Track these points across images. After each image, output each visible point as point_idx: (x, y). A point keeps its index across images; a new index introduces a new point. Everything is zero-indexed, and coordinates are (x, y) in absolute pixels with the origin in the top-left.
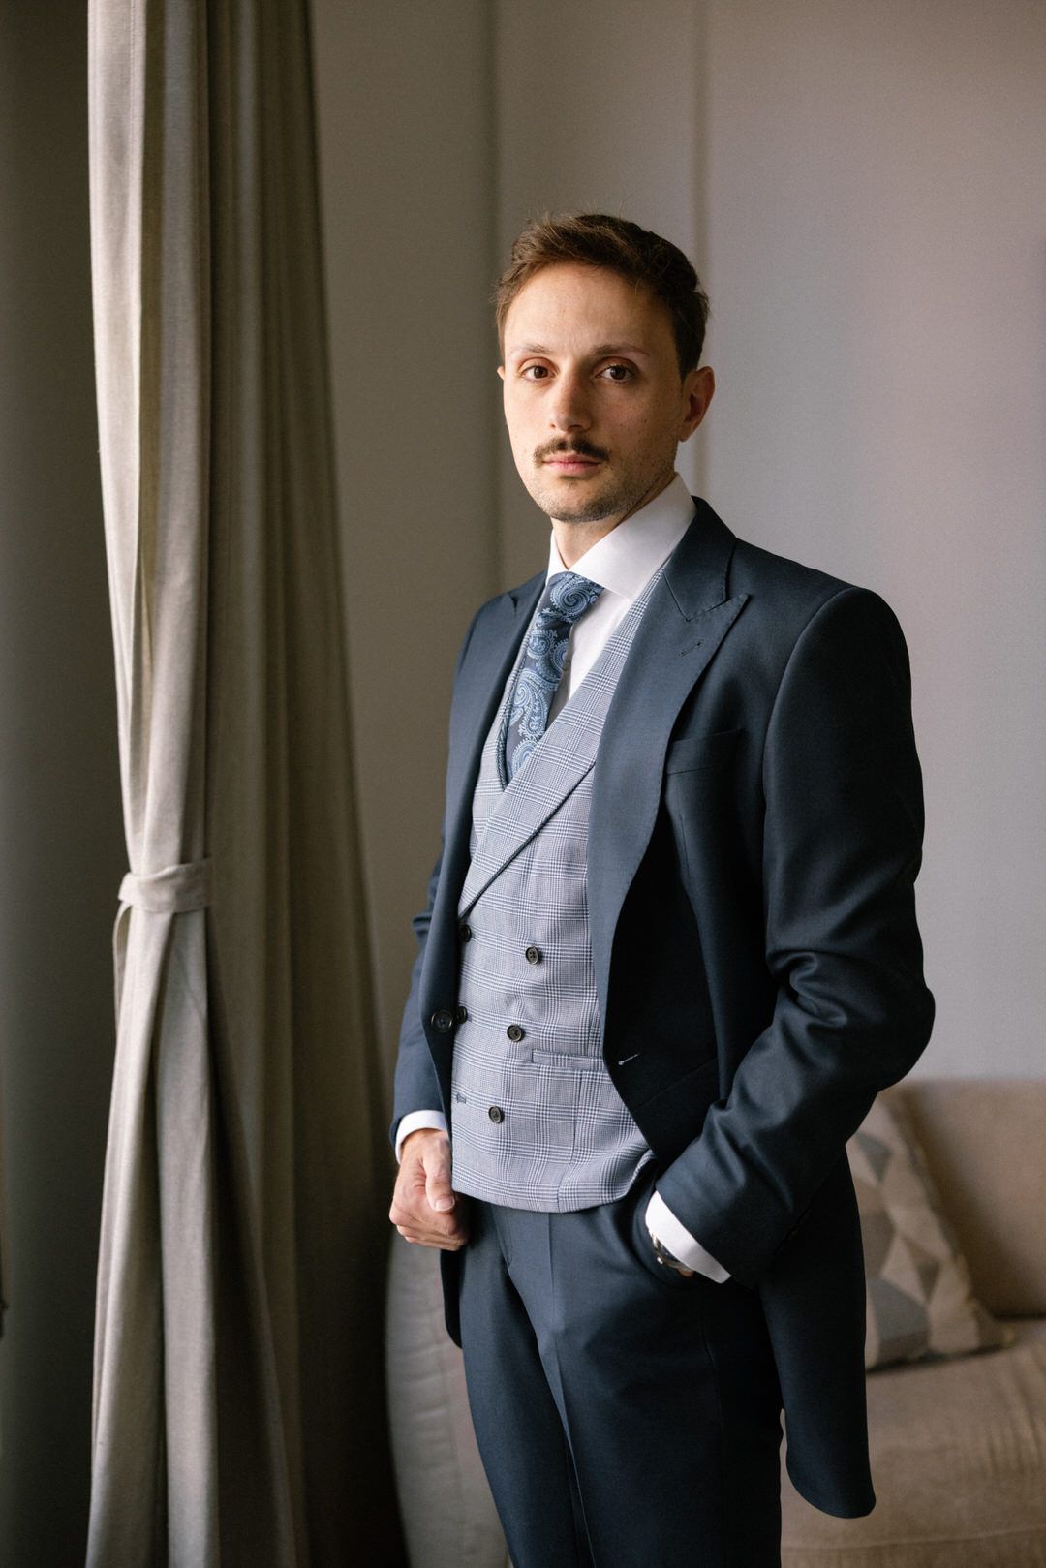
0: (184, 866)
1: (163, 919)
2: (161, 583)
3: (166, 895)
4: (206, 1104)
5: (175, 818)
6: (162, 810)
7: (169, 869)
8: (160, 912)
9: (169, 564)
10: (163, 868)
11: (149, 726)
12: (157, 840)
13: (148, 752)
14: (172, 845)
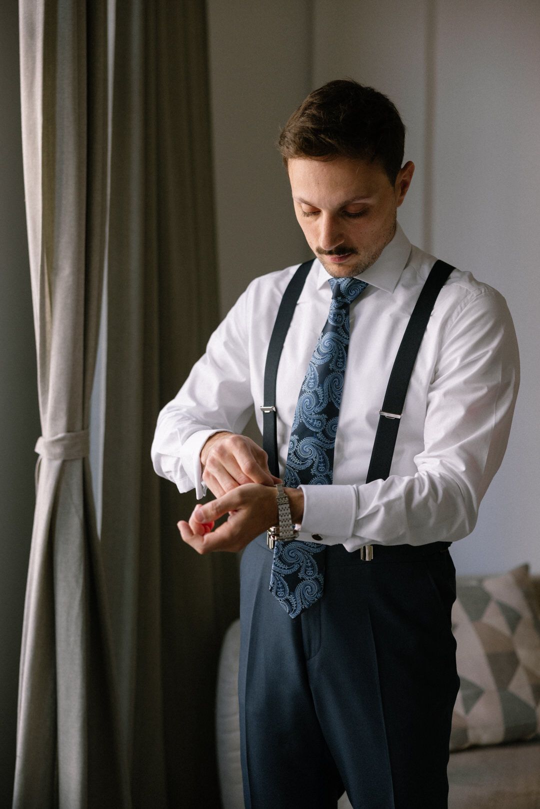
0: (69, 434)
1: (57, 463)
2: (56, 274)
3: (58, 450)
4: (82, 567)
5: (64, 406)
6: (57, 402)
7: (60, 435)
8: (55, 459)
9: (60, 263)
10: (57, 434)
11: (50, 355)
12: (54, 419)
13: (49, 369)
14: (62, 422)
